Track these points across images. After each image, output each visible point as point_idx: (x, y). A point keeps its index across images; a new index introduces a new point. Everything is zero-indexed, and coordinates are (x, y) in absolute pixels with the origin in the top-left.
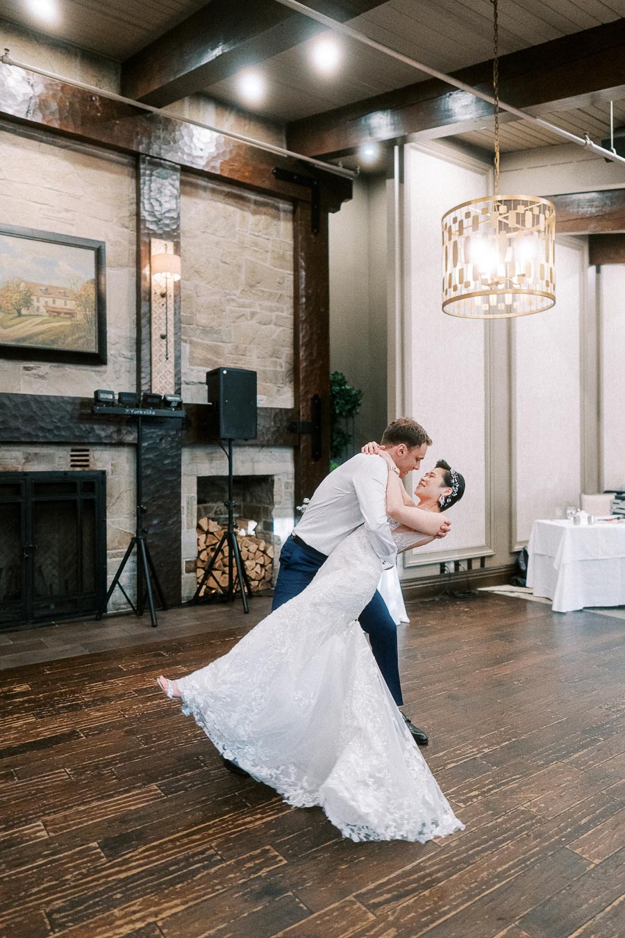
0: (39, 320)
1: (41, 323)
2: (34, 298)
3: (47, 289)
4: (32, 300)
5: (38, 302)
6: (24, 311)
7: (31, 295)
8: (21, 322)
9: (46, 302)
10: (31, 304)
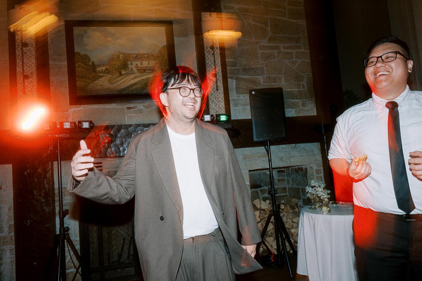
0: (133, 76)
1: (134, 78)
2: (129, 63)
3: (136, 56)
4: (128, 64)
6: (123, 72)
7: (127, 61)
8: (122, 79)
10: (127, 67)
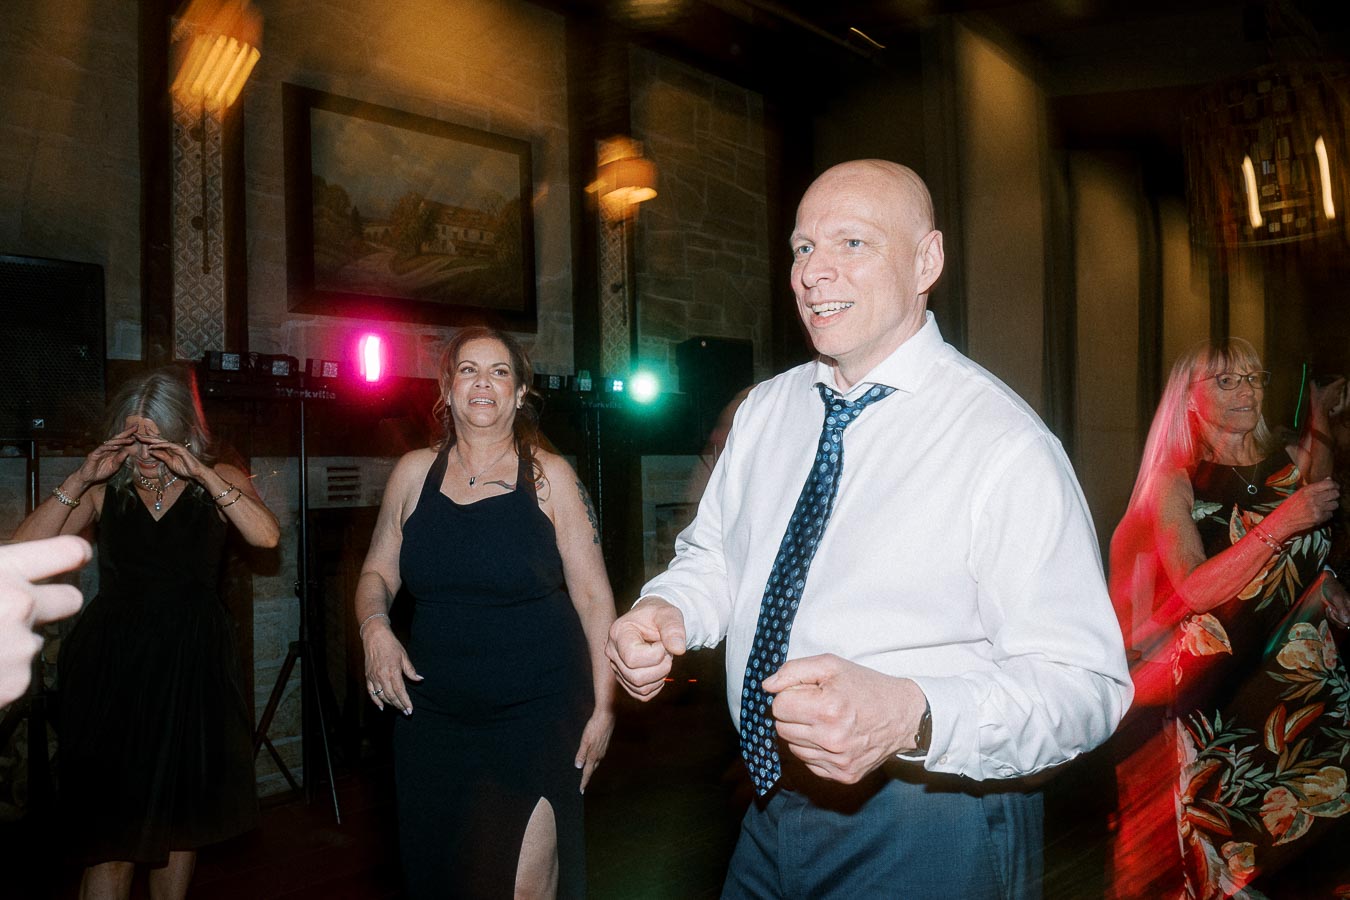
0: (445, 261)
2: (439, 227)
3: (455, 213)
4: (437, 230)
5: (444, 232)
6: (425, 248)
7: (435, 222)
8: (421, 265)
9: (455, 234)
10: (435, 236)
